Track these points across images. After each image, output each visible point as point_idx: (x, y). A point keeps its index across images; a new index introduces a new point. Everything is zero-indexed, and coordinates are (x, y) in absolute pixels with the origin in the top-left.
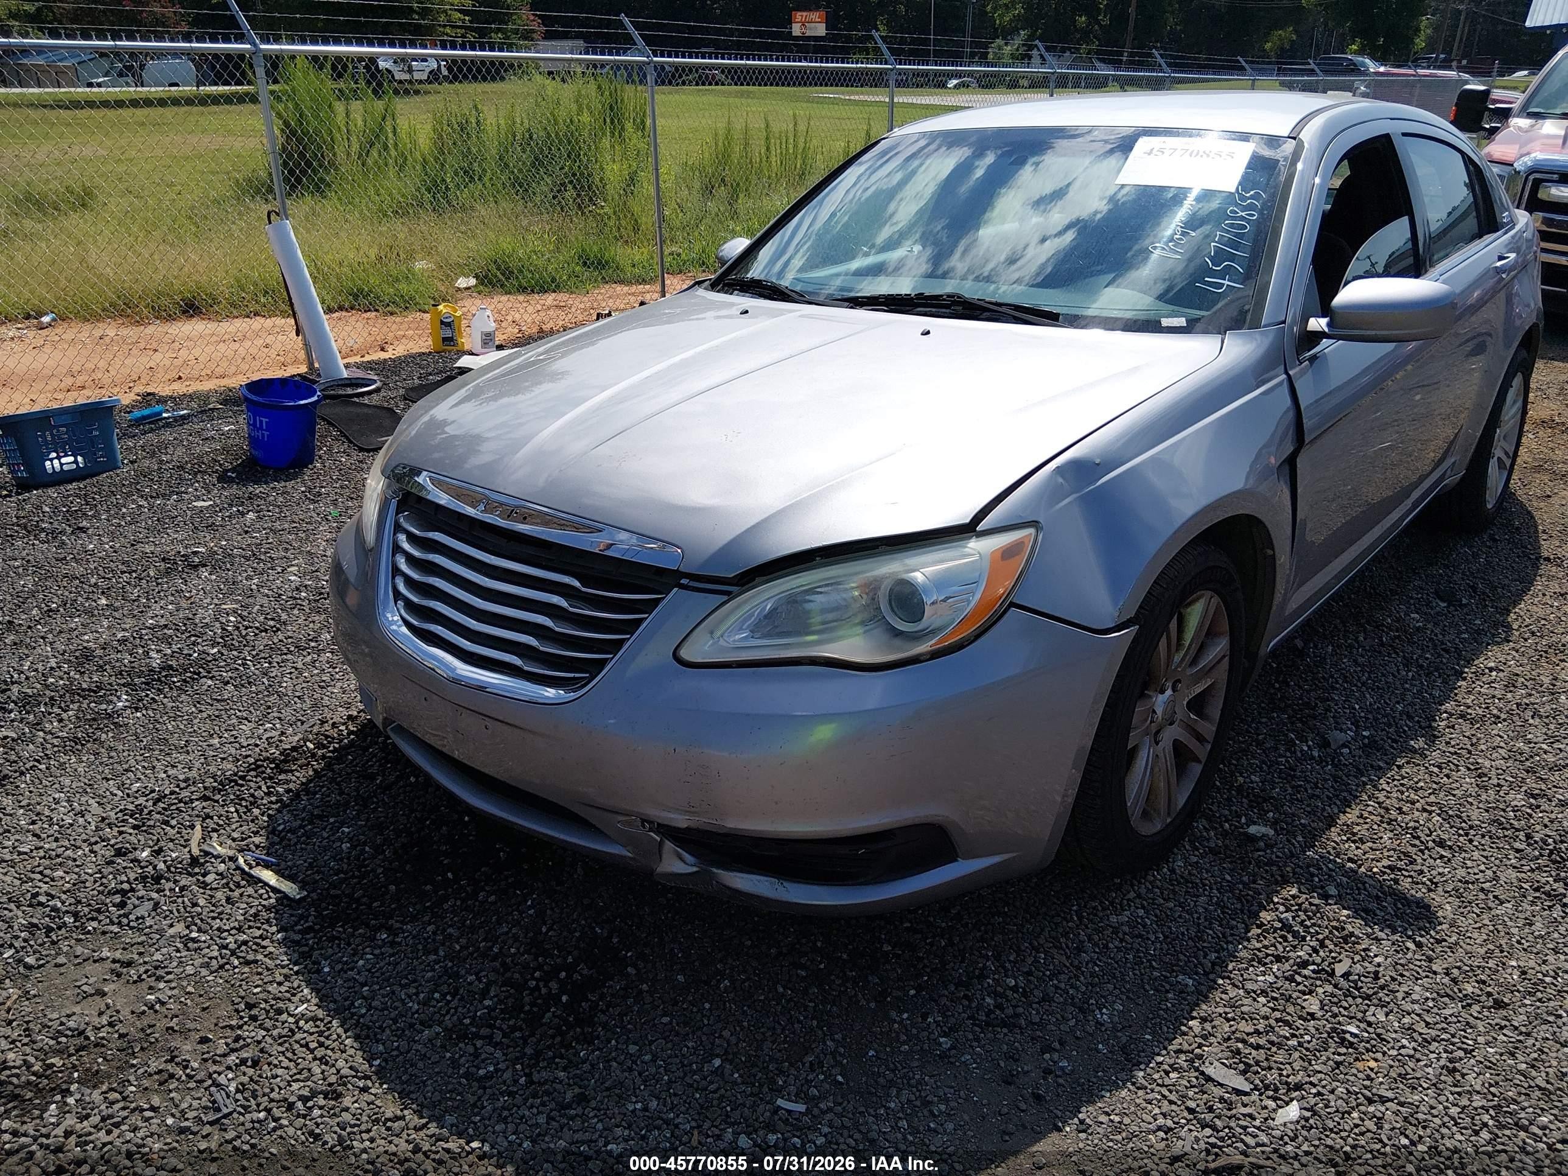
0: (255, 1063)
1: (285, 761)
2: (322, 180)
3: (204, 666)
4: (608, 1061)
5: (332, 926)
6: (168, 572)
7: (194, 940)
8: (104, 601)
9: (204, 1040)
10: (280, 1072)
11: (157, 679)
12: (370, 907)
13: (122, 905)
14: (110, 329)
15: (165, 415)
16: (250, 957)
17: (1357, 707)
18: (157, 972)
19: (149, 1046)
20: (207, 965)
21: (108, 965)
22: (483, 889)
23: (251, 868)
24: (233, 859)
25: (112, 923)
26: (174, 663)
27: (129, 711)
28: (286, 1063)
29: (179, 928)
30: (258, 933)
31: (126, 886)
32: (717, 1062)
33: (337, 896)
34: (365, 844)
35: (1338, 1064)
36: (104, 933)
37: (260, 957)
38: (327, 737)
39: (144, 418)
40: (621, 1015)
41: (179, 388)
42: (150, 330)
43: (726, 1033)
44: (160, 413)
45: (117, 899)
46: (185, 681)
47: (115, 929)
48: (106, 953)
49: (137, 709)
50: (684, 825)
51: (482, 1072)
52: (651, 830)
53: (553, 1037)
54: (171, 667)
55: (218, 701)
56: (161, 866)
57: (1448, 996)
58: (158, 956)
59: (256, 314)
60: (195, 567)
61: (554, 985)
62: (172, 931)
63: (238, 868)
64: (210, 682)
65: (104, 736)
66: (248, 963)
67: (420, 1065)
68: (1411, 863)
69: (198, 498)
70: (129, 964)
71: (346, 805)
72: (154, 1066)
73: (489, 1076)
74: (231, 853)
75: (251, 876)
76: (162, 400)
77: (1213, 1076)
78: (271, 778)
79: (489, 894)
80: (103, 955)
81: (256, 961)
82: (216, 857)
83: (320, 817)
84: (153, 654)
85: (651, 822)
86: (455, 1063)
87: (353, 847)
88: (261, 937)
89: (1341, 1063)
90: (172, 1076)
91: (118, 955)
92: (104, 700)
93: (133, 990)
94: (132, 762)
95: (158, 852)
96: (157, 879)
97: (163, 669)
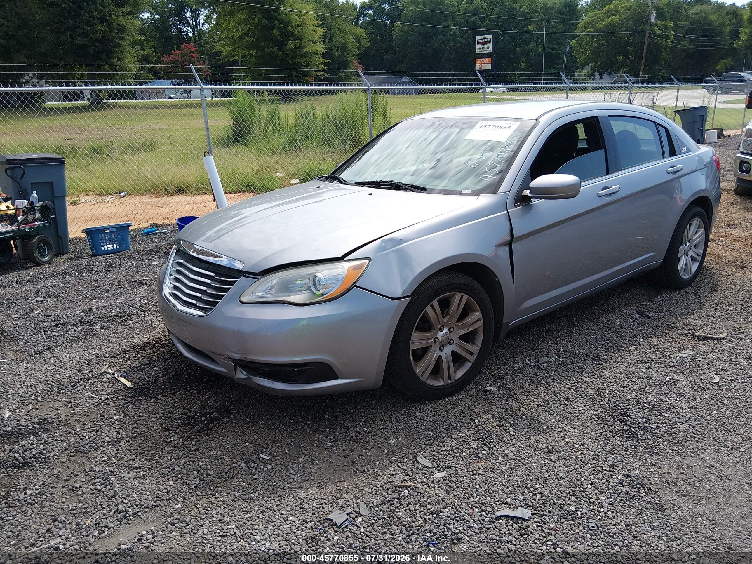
0: (98, 431)
1: (144, 347)
2: (245, 139)
3: (131, 316)
4: (211, 441)
5: (139, 396)
6: (132, 286)
7: (92, 397)
8: (106, 294)
9: (84, 424)
10: (103, 434)
11: (112, 320)
12: (153, 391)
13: (74, 386)
14: (147, 199)
15: (156, 232)
16: (108, 403)
17: (562, 350)
18: (77, 405)
19: (67, 424)
20: (93, 404)
21: (63, 403)
22: (193, 389)
23: (118, 377)
24: (113, 374)
25: (69, 391)
26: (119, 315)
27: (99, 329)
28: (107, 432)
29: (89, 393)
30: (113, 396)
31: (77, 380)
32: (247, 444)
33: (144, 388)
34: (160, 373)
35: (470, 462)
36: (66, 394)
37: (111, 403)
38: (161, 340)
39: (148, 232)
40: (222, 429)
41: (167, 222)
42: (164, 199)
43: (255, 436)
44: (155, 231)
45: (72, 384)
46: (122, 321)
47: (69, 393)
48: (64, 399)
49: (102, 329)
50: (237, 358)
51: (168, 440)
52: (231, 361)
53: (196, 433)
54: (118, 316)
55: (132, 328)
56: (91, 375)
57: (530, 447)
58: (80, 401)
59: (206, 194)
60: (143, 285)
61: (203, 418)
62: (86, 394)
63: (114, 377)
64: (131, 322)
65: (88, 337)
66: (107, 404)
67: (149, 436)
68: (548, 404)
69: (155, 261)
70: (70, 403)
71: (158, 361)
72: (65, 429)
73: (171, 442)
74: (113, 372)
75: (118, 380)
76: (158, 226)
77: (420, 461)
78: (137, 352)
79: (194, 390)
80: (63, 399)
81: (109, 404)
82: (108, 373)
83: (148, 364)
84: (113, 311)
85: (231, 359)
86: (161, 437)
87: (155, 374)
88: (114, 397)
89: (471, 462)
90: (70, 433)
91: (67, 400)
92: (91, 325)
93: (68, 410)
94: (95, 346)
95: (91, 371)
96: (88, 379)
97: (115, 316)
